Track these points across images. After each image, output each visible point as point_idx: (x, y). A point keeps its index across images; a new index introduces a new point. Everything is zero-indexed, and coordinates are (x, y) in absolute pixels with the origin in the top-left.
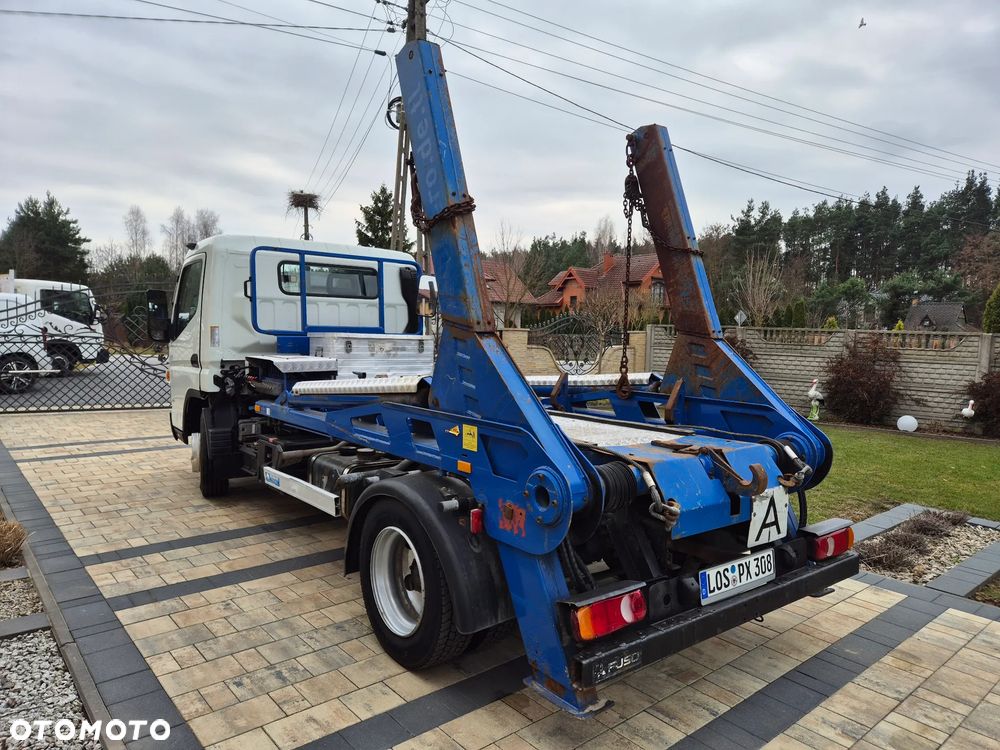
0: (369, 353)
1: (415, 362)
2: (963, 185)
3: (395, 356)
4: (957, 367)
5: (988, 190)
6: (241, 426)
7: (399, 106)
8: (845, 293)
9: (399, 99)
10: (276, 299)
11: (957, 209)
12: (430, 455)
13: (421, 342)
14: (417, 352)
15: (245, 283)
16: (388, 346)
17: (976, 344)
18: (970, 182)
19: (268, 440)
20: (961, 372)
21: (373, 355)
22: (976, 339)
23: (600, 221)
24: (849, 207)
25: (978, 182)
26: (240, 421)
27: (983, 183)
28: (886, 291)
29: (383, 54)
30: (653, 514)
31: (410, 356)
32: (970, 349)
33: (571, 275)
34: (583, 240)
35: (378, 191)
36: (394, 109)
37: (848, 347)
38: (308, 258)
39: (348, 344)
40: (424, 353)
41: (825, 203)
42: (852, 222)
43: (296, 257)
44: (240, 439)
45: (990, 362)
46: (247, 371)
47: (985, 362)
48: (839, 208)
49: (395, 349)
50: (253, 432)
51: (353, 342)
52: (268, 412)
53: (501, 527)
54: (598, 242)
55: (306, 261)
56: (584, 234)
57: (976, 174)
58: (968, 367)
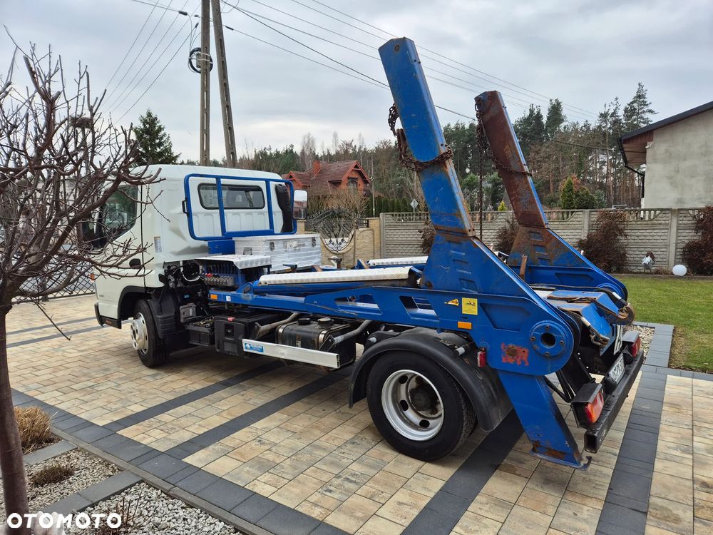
0: (284, 250)
1: (311, 254)
2: (528, 113)
3: (299, 250)
4: (571, 231)
5: (542, 116)
6: (182, 311)
7: (198, 55)
8: (467, 184)
9: (199, 49)
10: (200, 213)
11: (526, 129)
12: (427, 320)
13: (314, 239)
14: (311, 247)
15: (183, 203)
16: (295, 244)
17: (581, 216)
18: (532, 111)
19: (227, 320)
20: (574, 234)
21: (286, 251)
22: (581, 213)
23: (304, 137)
24: (463, 127)
25: (536, 112)
26: (181, 307)
27: (539, 113)
28: (489, 183)
29: (185, 14)
30: (595, 342)
31: (307, 250)
32: (578, 220)
33: (291, 177)
34: (291, 151)
35: (145, 116)
36: (195, 57)
37: (508, 222)
38: (223, 181)
39: (272, 244)
40: (316, 247)
41: (449, 125)
42: (466, 138)
43: (213, 181)
44: (182, 321)
45: (589, 227)
46: (182, 269)
47: (586, 227)
48: (457, 128)
49: (299, 246)
50: (191, 314)
51: (274, 242)
52: (228, 299)
53: (504, 361)
54: (303, 152)
55: (222, 183)
56: (292, 146)
57: (534, 107)
58: (578, 231)
